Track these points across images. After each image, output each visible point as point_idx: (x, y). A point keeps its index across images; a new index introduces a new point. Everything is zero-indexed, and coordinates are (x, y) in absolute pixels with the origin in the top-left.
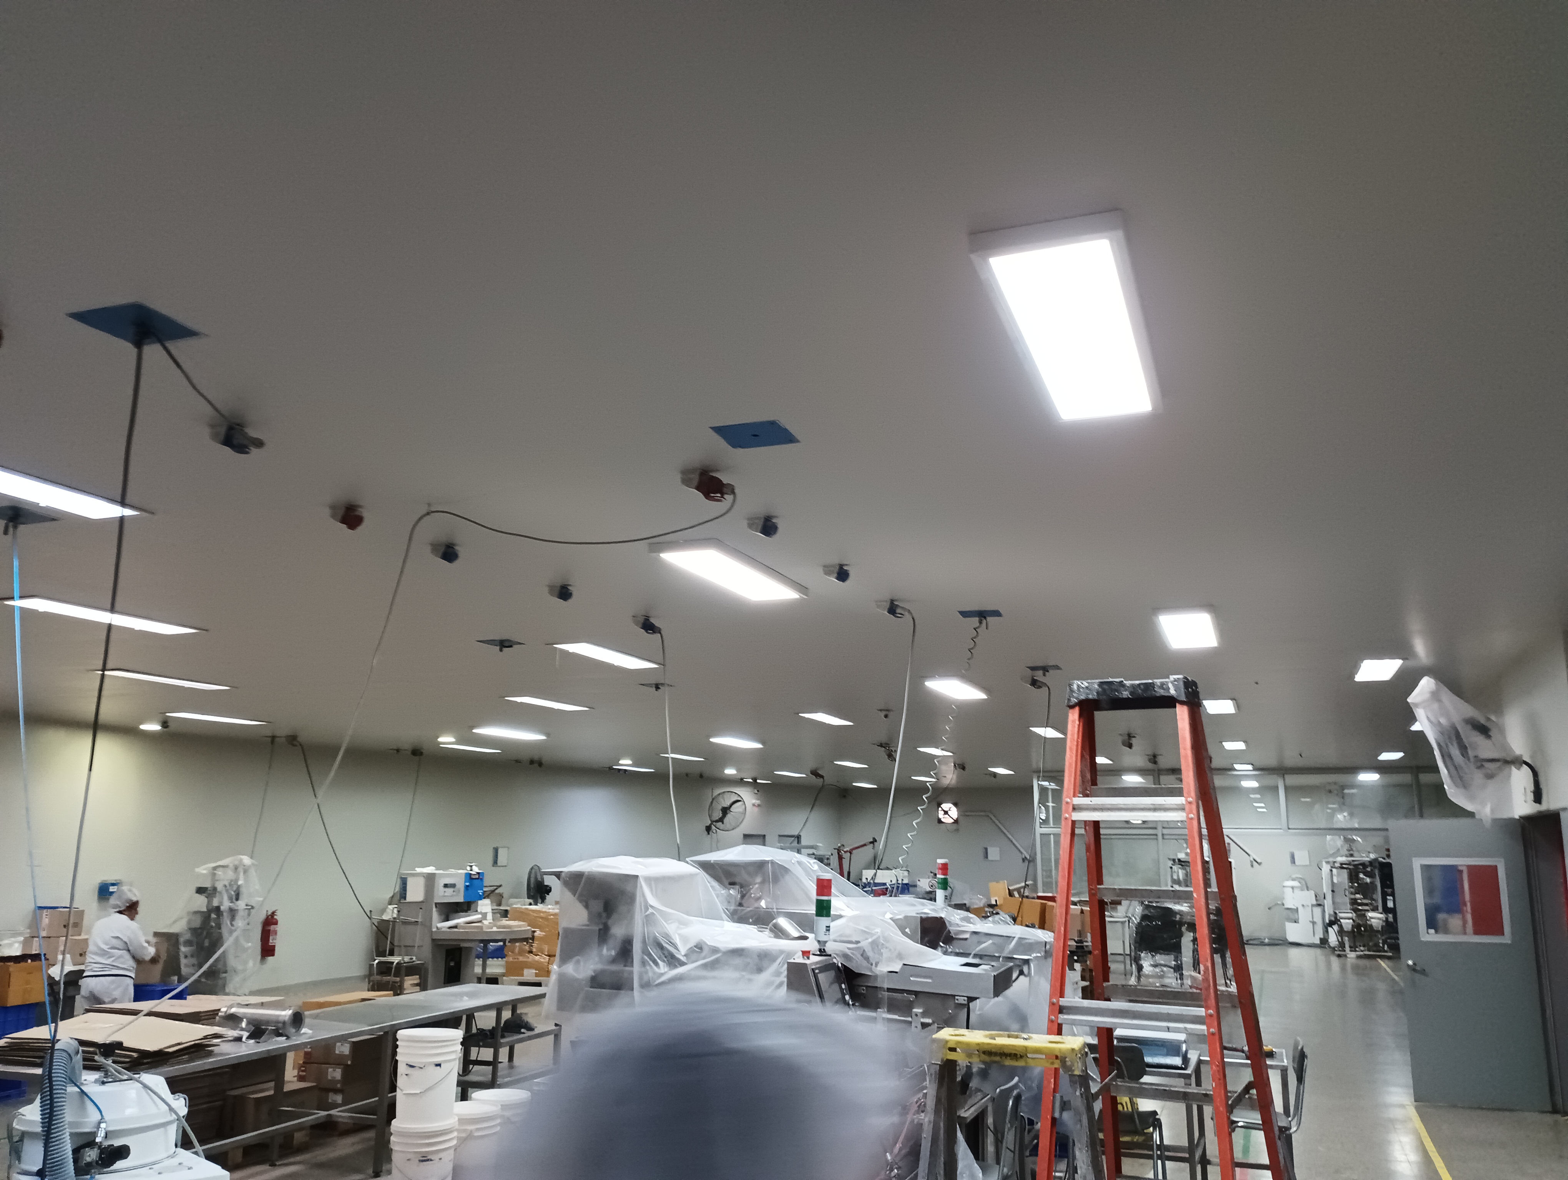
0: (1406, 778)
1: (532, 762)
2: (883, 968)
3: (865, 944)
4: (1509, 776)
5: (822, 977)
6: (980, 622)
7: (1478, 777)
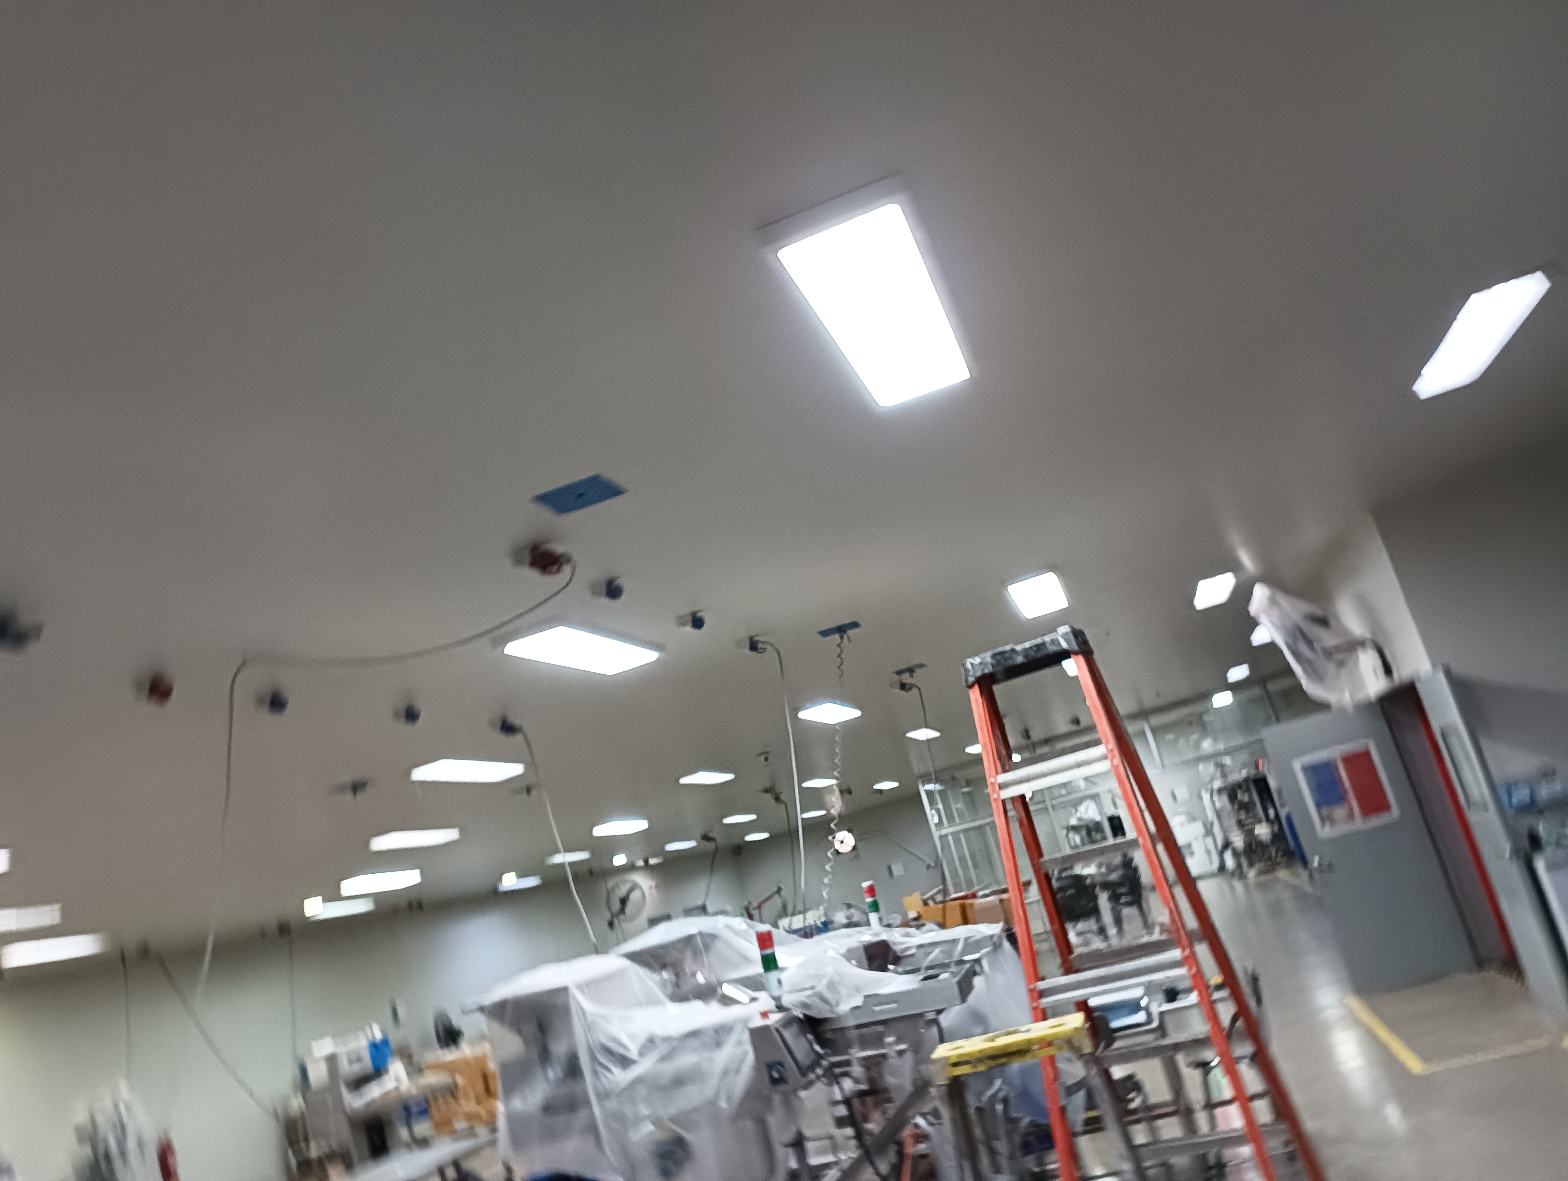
0: (1256, 691)
1: (410, 906)
2: (844, 1008)
3: (821, 987)
4: (1357, 658)
5: (787, 1034)
6: (842, 638)
7: (1330, 668)
